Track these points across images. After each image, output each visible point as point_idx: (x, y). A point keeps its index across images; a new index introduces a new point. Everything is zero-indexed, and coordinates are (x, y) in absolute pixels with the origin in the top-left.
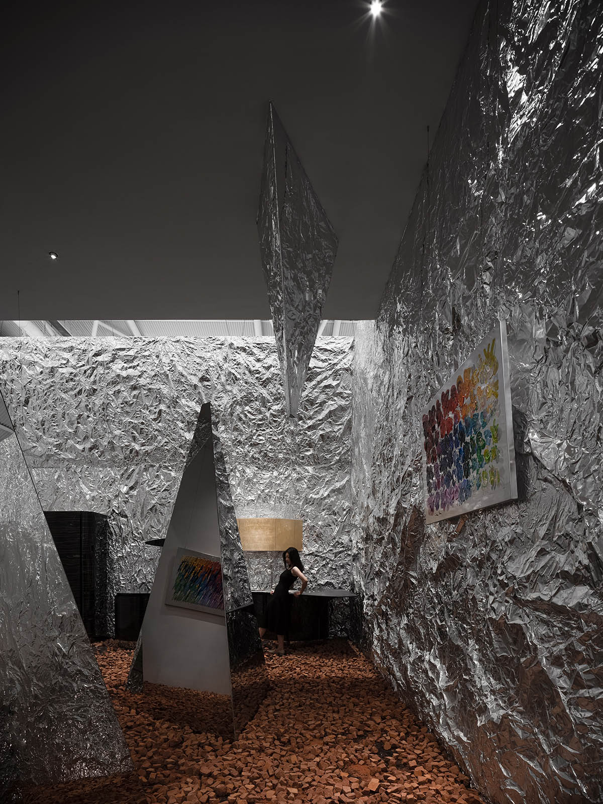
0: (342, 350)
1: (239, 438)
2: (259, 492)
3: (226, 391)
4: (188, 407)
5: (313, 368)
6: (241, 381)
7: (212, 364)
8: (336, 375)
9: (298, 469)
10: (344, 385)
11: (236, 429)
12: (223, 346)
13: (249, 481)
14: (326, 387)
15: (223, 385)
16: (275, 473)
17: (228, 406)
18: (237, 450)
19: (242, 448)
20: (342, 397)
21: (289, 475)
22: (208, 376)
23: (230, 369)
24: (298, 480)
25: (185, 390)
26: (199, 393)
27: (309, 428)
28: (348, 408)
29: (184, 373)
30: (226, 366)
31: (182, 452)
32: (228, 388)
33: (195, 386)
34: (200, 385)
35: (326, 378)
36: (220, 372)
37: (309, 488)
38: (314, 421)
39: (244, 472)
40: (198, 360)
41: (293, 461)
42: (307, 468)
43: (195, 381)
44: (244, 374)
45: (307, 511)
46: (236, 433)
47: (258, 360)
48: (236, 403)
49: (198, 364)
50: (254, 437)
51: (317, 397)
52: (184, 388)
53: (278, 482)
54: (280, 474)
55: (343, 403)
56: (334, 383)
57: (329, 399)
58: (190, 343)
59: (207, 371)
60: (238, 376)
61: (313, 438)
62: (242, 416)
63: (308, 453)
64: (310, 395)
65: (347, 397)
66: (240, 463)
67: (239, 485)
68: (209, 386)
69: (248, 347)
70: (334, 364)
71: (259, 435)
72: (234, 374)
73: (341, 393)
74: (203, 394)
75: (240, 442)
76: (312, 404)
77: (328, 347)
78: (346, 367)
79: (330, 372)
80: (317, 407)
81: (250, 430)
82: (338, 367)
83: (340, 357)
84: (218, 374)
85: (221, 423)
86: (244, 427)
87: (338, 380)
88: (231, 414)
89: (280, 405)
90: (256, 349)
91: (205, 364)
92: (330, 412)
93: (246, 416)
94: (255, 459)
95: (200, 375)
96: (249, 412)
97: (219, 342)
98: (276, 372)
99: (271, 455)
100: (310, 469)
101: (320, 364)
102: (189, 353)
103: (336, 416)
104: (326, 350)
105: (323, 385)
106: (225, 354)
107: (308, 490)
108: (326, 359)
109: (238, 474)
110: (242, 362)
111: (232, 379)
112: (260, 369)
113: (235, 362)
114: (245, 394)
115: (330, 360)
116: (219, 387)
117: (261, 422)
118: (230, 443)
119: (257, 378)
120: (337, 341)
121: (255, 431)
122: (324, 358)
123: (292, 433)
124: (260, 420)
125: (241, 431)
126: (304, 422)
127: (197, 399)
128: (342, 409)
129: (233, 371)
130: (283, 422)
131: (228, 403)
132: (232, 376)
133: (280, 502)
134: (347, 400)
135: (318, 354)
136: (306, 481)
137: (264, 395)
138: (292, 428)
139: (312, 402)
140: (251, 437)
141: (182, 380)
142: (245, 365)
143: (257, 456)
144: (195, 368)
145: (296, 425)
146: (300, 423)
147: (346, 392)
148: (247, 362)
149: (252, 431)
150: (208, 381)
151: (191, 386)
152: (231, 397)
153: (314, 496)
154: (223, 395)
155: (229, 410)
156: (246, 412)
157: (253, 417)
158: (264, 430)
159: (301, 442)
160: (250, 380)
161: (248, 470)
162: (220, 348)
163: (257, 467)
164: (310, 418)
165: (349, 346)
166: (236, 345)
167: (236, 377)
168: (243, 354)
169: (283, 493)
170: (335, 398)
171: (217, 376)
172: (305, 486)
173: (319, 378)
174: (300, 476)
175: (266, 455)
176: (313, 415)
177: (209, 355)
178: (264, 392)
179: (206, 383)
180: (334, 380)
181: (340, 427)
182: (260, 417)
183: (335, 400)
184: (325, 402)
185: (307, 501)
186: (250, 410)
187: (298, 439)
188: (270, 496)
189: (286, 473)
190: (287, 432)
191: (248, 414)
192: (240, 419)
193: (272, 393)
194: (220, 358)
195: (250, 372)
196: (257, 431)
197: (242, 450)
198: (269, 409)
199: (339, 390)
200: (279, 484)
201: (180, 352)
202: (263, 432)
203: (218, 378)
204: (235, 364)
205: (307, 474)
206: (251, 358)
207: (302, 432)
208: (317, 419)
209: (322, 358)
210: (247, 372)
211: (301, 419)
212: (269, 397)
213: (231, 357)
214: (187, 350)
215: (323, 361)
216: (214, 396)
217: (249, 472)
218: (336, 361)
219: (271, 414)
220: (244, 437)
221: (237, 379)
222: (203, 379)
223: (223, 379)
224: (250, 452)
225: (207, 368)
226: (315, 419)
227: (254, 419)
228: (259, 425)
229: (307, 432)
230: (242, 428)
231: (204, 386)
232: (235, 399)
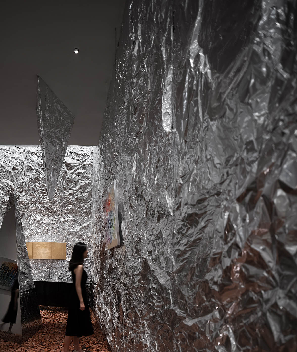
0: (87, 155)
1: (33, 199)
2: (43, 228)
3: (26, 175)
4: (6, 183)
5: (72, 164)
6: (34, 170)
7: (19, 161)
8: (84, 167)
9: (64, 216)
10: (88, 172)
11: (31, 195)
12: (24, 152)
13: (38, 222)
14: (78, 173)
15: (24, 172)
16: (52, 218)
17: (27, 183)
18: (32, 206)
19: (35, 205)
20: (87, 179)
21: (60, 219)
22: (17, 168)
23: (28, 164)
24: (64, 222)
25: (4, 174)
26: (12, 176)
27: (70, 195)
28: (90, 184)
29: (5, 166)
30: (26, 162)
31: (3, 206)
32: (27, 173)
33: (10, 173)
34: (12, 172)
35: (78, 169)
36: (23, 165)
37: (70, 226)
38: (72, 191)
39: (36, 217)
40: (12, 159)
41: (61, 212)
42: (69, 215)
43: (10, 170)
44: (36, 166)
45: (69, 238)
46: (31, 197)
48: (31, 181)
49: (11, 161)
50: (41, 199)
51: (74, 179)
52: (4, 173)
53: (53, 223)
54: (55, 218)
55: (88, 181)
56: (83, 171)
57: (80, 180)
58: (7, 150)
59: (16, 165)
60: (33, 168)
61: (72, 200)
62: (35, 188)
63: (69, 208)
64: (70, 177)
65: (90, 178)
66: (33, 213)
67: (33, 224)
68: (17, 172)
69: (38, 153)
70: (83, 162)
71: (44, 198)
72: (30, 166)
73: (87, 177)
74: (14, 177)
75: (33, 201)
76: (71, 182)
77: (80, 153)
78: (89, 163)
79: (81, 166)
80: (74, 184)
82: (85, 163)
83: (86, 158)
85: (23, 191)
86: (36, 194)
87: (85, 170)
88: (29, 187)
91: (15, 161)
92: (81, 186)
93: (37, 188)
94: (42, 211)
95: (12, 166)
96: (38, 186)
97: (22, 150)
99: (50, 208)
100: (70, 216)
101: (76, 162)
102: (7, 155)
103: (84, 188)
104: (78, 154)
105: (77, 172)
106: (25, 156)
107: (69, 227)
108: (78, 159)
109: (32, 218)
110: (35, 160)
111: (29, 169)
113: (31, 160)
114: (36, 177)
115: (81, 159)
116: (22, 173)
117: (45, 191)
118: (28, 202)
119: (42, 168)
120: (84, 150)
121: (41, 196)
122: (77, 158)
123: (61, 197)
124: (44, 190)
125: (34, 196)
126: (67, 191)
127: (11, 179)
128: (87, 185)
129: (30, 165)
131: (27, 181)
132: (29, 167)
133: (54, 233)
134: (90, 180)
135: (75, 156)
136: (68, 222)
138: (61, 194)
139: (71, 181)
140: (39, 199)
141: (3, 169)
142: (36, 162)
143: (42, 209)
144: (10, 163)
145: (63, 193)
146: (65, 192)
147: (89, 176)
148: (37, 160)
149: (39, 196)
151: (8, 172)
152: (29, 178)
153: (72, 230)
154: (24, 177)
155: (28, 185)
156: (36, 186)
157: (40, 189)
158: (46, 195)
159: (66, 202)
160: (39, 169)
161: (37, 216)
162: (22, 153)
163: (42, 215)
164: (70, 189)
165: (91, 152)
166: (31, 151)
167: (31, 168)
168: (35, 156)
169: (56, 229)
170: (84, 179)
171: (21, 167)
172: (68, 225)
173: (75, 169)
174: (65, 219)
175: (47, 209)
176: (72, 188)
177: (17, 156)
179: (16, 171)
180: (83, 170)
181: (86, 194)
182: (44, 188)
183: (83, 180)
184: (78, 181)
185: (69, 233)
186: (39, 185)
187: (64, 200)
188: (49, 230)
189: (58, 218)
190: (58, 197)
191: (37, 187)
192: (34, 190)
194: (23, 158)
195: (39, 165)
196: (42, 196)
197: (35, 206)
199: (86, 175)
200: (54, 224)
201: (2, 155)
202: (45, 196)
203: (22, 168)
204: (31, 161)
205: (69, 218)
206: (39, 158)
207: (66, 196)
208: (74, 190)
209: (76, 158)
210: (37, 165)
211: (65, 190)
213: (29, 157)
214: (6, 154)
215: (77, 160)
216: (20, 177)
217: (38, 217)
218: (83, 160)
220: (36, 199)
221: (32, 169)
222: (14, 169)
223: (25, 169)
224: (39, 207)
225: (16, 163)
226: (73, 190)
228: (43, 193)
229: (69, 196)
230: (34, 194)
231: (15, 172)
232: (31, 179)
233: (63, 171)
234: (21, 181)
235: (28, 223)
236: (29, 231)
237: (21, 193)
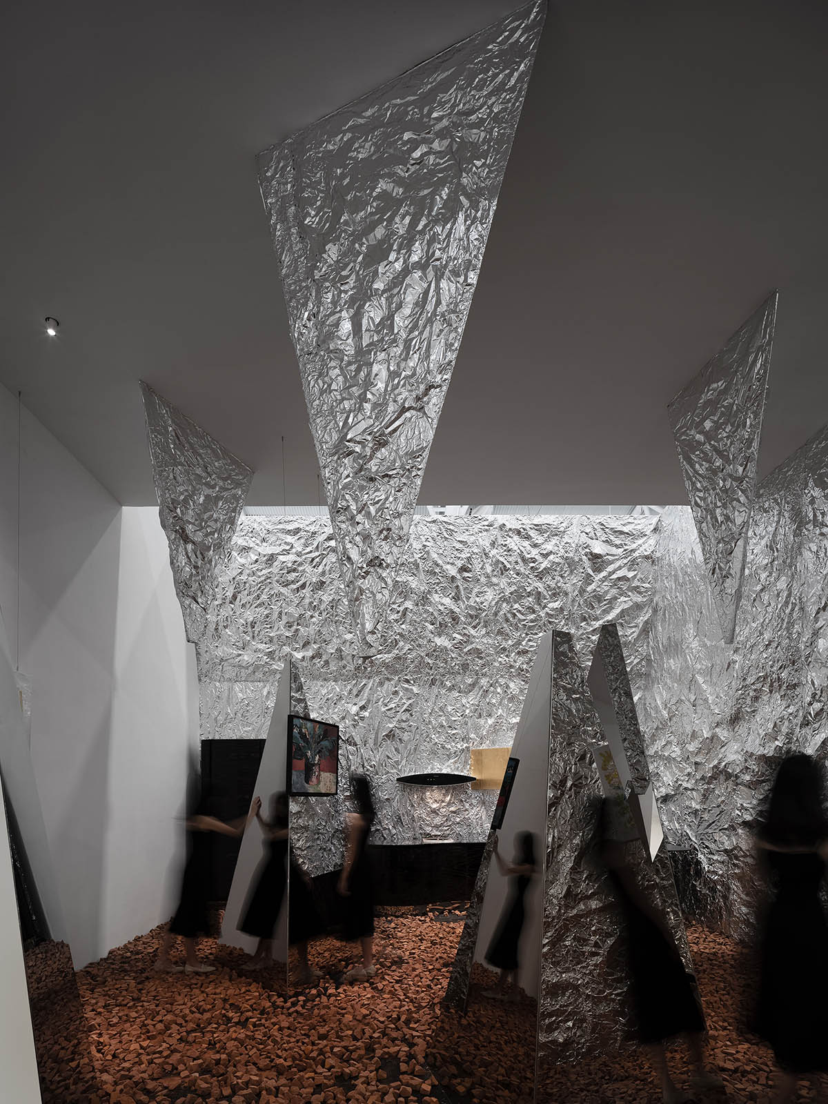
0: (642, 533)
1: (504, 644)
3: (492, 585)
4: (442, 604)
5: (605, 556)
6: (511, 572)
7: (476, 550)
8: (633, 564)
10: (642, 577)
11: (500, 633)
12: (491, 528)
14: (619, 579)
15: (488, 577)
17: (494, 603)
18: (500, 659)
19: (507, 656)
20: (638, 592)
22: (470, 566)
23: (498, 556)
25: (438, 584)
26: (457, 587)
27: (595, 632)
28: (645, 606)
29: (440, 562)
30: (494, 552)
31: (430, 661)
32: (495, 580)
33: (453, 579)
34: (458, 577)
35: (620, 568)
36: (485, 561)
38: (600, 623)
39: (508, 687)
40: (458, 546)
43: (453, 571)
44: (517, 563)
46: (499, 638)
47: (535, 546)
48: (504, 599)
49: (457, 550)
50: (524, 643)
51: (606, 592)
52: (438, 581)
55: (639, 599)
56: (630, 575)
57: (621, 595)
58: (450, 524)
59: (469, 559)
60: (508, 566)
62: (510, 616)
64: (598, 589)
65: (645, 592)
66: (502, 676)
67: (500, 704)
68: (470, 578)
69: (523, 529)
70: (631, 551)
71: (530, 640)
72: (502, 563)
73: (638, 587)
74: (461, 587)
75: (504, 649)
76: (599, 602)
77: (625, 529)
78: (646, 554)
79: (625, 561)
80: (605, 605)
81: (519, 634)
82: (636, 554)
83: (640, 542)
84: (482, 563)
86: (511, 630)
87: (634, 570)
88: (496, 614)
89: (558, 602)
90: (533, 531)
91: (468, 550)
92: (623, 611)
93: (514, 615)
94: (523, 671)
95: (459, 564)
96: (519, 611)
97: (486, 523)
98: (557, 560)
101: (614, 550)
102: (447, 536)
103: (629, 616)
104: (622, 533)
105: (614, 576)
106: (492, 538)
108: (621, 544)
110: (516, 548)
111: (501, 569)
112: (536, 557)
113: (505, 548)
114: (516, 588)
115: (626, 545)
116: (483, 579)
117: (533, 624)
118: (492, 651)
119: (532, 568)
120: (636, 522)
121: (524, 635)
122: (618, 542)
124: (532, 621)
125: (507, 635)
126: (588, 624)
127: (453, 594)
128: (638, 607)
129: (502, 559)
130: (562, 623)
131: (493, 599)
132: (500, 565)
134: (645, 596)
135: (612, 538)
137: (539, 590)
138: (572, 631)
139: (599, 598)
140: (519, 643)
141: (436, 571)
142: (518, 551)
143: (524, 666)
144: (453, 556)
145: (578, 628)
146: (582, 625)
147: (644, 585)
148: (521, 548)
149: (520, 635)
150: (470, 571)
151: (447, 578)
152: (498, 592)
154: (487, 589)
155: (494, 608)
156: (515, 611)
157: (523, 617)
158: (536, 634)
159: (583, 648)
160: (522, 570)
161: (512, 685)
162: (486, 530)
163: (524, 681)
164: (596, 619)
165: (652, 527)
166: (508, 526)
167: (505, 566)
168: (516, 538)
170: (630, 594)
171: (480, 566)
173: (610, 568)
176: (600, 615)
177: (472, 539)
178: (540, 586)
179: (466, 574)
180: (629, 571)
181: (634, 629)
182: (532, 617)
183: (629, 596)
184: (615, 598)
186: (520, 609)
191: (517, 614)
192: (507, 620)
193: (549, 587)
194: (487, 543)
195: (524, 559)
196: (527, 634)
197: (507, 659)
198: (545, 607)
199: (636, 583)
201: (435, 535)
202: (535, 637)
203: (481, 568)
204: (505, 551)
206: (526, 543)
207: (584, 636)
208: (605, 620)
209: (616, 542)
210: (519, 560)
211: (583, 620)
212: (545, 593)
213: (500, 541)
214: (445, 533)
215: (617, 546)
216: (476, 590)
218: (634, 546)
219: (547, 613)
220: (510, 642)
221: (506, 569)
222: (463, 569)
223: (489, 569)
224: (516, 662)
225: (469, 555)
226: (602, 621)
227: (525, 620)
228: (530, 627)
229: (590, 636)
230: (508, 631)
231: (464, 578)
232: (503, 594)
233: (583, 573)
234: (478, 599)
235: (488, 700)
236: (490, 721)
237: (475, 627)
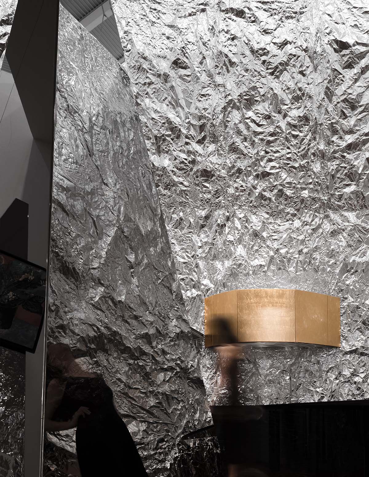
1: (239, 164)
2: (272, 253)
5: (354, 45)
7: (192, 39)
9: (332, 216)
11: (234, 149)
13: (256, 235)
15: (210, 76)
16: (297, 223)
17: (220, 109)
18: (235, 185)
19: (243, 181)
21: (319, 226)
24: (334, 233)
25: (150, 84)
26: (172, 87)
27: (350, 147)
32: (219, 79)
33: (166, 77)
34: (172, 73)
36: (204, 52)
37: (350, 246)
38: (356, 136)
39: (248, 220)
40: (168, 31)
41: (324, 203)
42: (346, 214)
43: (164, 66)
45: (347, 282)
46: (234, 156)
47: (266, 32)
50: (263, 164)
51: (360, 95)
52: (148, 81)
53: (301, 237)
54: (305, 224)
60: (234, 60)
61: (355, 163)
62: (242, 127)
63: (348, 190)
64: (349, 91)
67: (240, 241)
68: (188, 76)
69: (249, 9)
72: (227, 56)
74: (179, 90)
75: (239, 171)
81: (256, 151)
84: (201, 56)
85: (208, 138)
89: (302, 109)
90: (262, 12)
93: (248, 128)
96: (254, 121)
98: (294, 51)
99: (289, 192)
100: (351, 216)
101: (365, 38)
102: (154, 20)
107: (348, 250)
109: (238, 224)
111: (225, 64)
112: (268, 48)
113: (228, 36)
116: (204, 78)
117: (273, 138)
119: (264, 62)
121: (263, 153)
123: (322, 155)
124: (272, 135)
125: (242, 152)
126: (341, 138)
129: (226, 50)
130: (308, 137)
131: (218, 105)
132: (224, 59)
133: (304, 269)
135: (362, 21)
136: (345, 235)
137: (276, 92)
138: (322, 147)
140: (257, 163)
142: (245, 39)
143: (267, 194)
146: (335, 138)
149: (257, 153)
150: (185, 68)
151: (159, 76)
152: (223, 95)
153: (358, 259)
154: (210, 91)
155: (221, 116)
156: (247, 121)
157: (260, 129)
158: (278, 152)
159: (337, 171)
161: (253, 218)
163: (268, 213)
164: (351, 132)
169: (309, 254)
172: (344, 244)
174: (335, 227)
175: (281, 193)
176: (355, 126)
178: (276, 86)
179: (182, 72)
185: (347, 268)
186: (255, 118)
187: (332, 166)
188: (289, 260)
189: (313, 223)
190: (314, 154)
191: (250, 124)
192: (239, 133)
193: (288, 88)
195: (252, 51)
196: (267, 153)
197: (244, 184)
198: (285, 116)
200: (303, 241)
203: (201, 63)
204: (229, 39)
205: (347, 224)
206: (253, 28)
207: (336, 155)
208: (362, 132)
210: (248, 53)
211: (335, 132)
212: (284, 96)
213: (222, 25)
217: (256, 221)
219: (289, 124)
221: (232, 64)
222: (177, 64)
223: (209, 63)
224: (255, 188)
225: (183, 45)
226: (358, 133)
227: (261, 133)
228: (269, 142)
229: (345, 154)
230: (242, 147)
231: (180, 77)
232: (230, 98)
233: (328, 68)
235: (224, 238)
236: (228, 263)
